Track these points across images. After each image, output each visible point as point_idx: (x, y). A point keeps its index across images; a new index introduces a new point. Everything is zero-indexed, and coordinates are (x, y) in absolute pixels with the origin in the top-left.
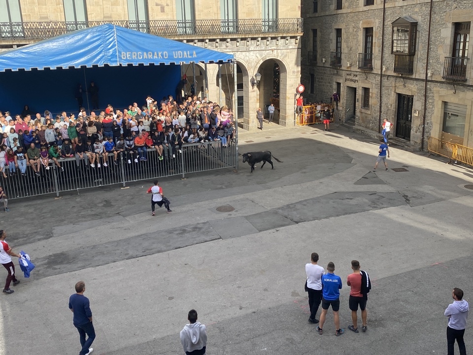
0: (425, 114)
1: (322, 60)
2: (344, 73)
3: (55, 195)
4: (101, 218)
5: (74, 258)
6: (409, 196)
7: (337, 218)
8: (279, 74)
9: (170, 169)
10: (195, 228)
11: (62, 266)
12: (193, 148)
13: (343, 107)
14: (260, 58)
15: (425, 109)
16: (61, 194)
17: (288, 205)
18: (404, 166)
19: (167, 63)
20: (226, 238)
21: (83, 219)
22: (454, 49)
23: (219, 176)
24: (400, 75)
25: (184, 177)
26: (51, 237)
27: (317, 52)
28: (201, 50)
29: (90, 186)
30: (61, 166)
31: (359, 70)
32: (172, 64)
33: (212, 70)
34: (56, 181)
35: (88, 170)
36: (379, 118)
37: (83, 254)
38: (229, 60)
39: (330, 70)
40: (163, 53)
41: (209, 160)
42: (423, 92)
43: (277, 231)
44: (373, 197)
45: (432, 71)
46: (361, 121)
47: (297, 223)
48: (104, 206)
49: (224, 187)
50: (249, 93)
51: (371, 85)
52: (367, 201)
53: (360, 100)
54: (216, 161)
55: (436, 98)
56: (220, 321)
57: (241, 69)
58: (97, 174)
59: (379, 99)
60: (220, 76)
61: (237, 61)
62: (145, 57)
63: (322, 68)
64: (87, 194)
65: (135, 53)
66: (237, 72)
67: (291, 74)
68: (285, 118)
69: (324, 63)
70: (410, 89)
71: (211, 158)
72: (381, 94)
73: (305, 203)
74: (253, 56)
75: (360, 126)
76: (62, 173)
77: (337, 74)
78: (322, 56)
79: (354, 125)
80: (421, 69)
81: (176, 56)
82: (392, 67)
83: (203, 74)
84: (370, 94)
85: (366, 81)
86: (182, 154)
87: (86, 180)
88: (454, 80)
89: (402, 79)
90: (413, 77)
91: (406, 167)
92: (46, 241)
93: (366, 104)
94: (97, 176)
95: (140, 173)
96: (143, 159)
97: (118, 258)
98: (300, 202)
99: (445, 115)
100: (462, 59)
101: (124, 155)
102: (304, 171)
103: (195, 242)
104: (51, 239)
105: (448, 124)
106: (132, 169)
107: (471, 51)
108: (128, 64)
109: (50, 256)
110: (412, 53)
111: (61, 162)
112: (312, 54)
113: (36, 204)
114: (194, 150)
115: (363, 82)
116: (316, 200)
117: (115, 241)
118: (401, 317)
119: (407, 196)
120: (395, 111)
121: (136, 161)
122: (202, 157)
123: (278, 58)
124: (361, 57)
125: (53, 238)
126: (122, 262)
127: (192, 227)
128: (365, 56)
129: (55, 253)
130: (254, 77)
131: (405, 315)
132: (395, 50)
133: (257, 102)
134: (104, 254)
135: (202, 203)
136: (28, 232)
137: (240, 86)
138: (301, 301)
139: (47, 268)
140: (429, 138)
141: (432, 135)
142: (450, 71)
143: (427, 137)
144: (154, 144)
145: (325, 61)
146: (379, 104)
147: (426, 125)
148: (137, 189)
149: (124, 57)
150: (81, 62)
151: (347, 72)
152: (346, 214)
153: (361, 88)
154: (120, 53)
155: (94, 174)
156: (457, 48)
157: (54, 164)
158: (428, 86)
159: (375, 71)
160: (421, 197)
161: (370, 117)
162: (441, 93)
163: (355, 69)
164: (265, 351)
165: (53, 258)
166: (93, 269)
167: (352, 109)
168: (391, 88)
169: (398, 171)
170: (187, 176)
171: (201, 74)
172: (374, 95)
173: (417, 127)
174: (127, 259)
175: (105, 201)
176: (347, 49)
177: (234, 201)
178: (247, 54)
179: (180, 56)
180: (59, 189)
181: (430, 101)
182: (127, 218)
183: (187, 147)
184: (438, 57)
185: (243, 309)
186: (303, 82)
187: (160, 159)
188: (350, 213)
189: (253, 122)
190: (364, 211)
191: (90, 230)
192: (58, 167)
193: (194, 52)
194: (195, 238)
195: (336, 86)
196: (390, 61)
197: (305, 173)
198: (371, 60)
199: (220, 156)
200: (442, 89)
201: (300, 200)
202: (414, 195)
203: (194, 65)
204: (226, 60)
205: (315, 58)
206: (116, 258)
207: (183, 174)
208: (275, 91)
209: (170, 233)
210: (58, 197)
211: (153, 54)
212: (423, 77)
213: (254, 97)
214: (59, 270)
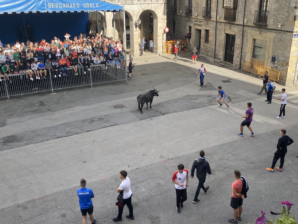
0: (242, 46)
1: (180, 12)
2: (193, 20)
3: (6, 99)
4: (38, 113)
5: (21, 138)
6: (231, 97)
7: (188, 111)
8: (153, 20)
9: (82, 81)
10: (100, 119)
11: (13, 144)
12: (98, 68)
13: (193, 42)
14: (140, 9)
15: (242, 43)
16: (11, 98)
17: (158, 104)
18: (229, 79)
19: (79, 11)
20: (120, 124)
21: (26, 114)
22: (261, 6)
23: (115, 86)
24: (228, 22)
25: (92, 86)
26: (5, 125)
27: (177, 6)
28: (102, 3)
29: (30, 92)
30: (10, 80)
31: (203, 18)
32: (83, 12)
33: (109, 17)
34: (7, 89)
35: (28, 82)
36: (214, 49)
37: (26, 136)
38: (120, 10)
39: (185, 18)
40: (76, 4)
41: (108, 76)
42: (241, 33)
43: (151, 119)
44: (210, 98)
45: (247, 20)
46: (203, 51)
47: (164, 114)
48: (40, 105)
49: (118, 93)
50: (134, 32)
51: (210, 28)
52: (206, 100)
53: (203, 38)
54: (113, 76)
55: (249, 37)
56: (116, 174)
57: (128, 16)
58: (34, 84)
59: (215, 37)
60: (114, 20)
61: (125, 11)
62: (64, 7)
63: (180, 16)
64: (28, 97)
65: (57, 4)
66: (125, 18)
67: (160, 20)
68: (157, 49)
69: (181, 13)
70: (234, 30)
71: (110, 74)
72: (216, 34)
73: (168, 102)
74: (136, 7)
75: (203, 54)
76: (11, 84)
77: (189, 21)
78: (180, 8)
79: (200, 54)
80: (241, 18)
81: (85, 6)
82: (223, 16)
83: (103, 19)
84: (210, 34)
85: (207, 26)
86: (90, 71)
87: (27, 89)
88: (260, 25)
89: (229, 24)
90: (236, 23)
91: (230, 79)
92: (2, 128)
93: (207, 40)
94: (34, 86)
95: (63, 84)
96: (64, 74)
97: (50, 138)
98: (166, 102)
99: (255, 47)
100: (265, 12)
101: (52, 72)
102: (168, 82)
103: (100, 127)
105: (256, 53)
106: (57, 81)
107: (270, 7)
108: (53, 11)
109: (5, 137)
110: (235, 8)
111: (9, 77)
112: (173, 7)
114: (98, 69)
115: (205, 26)
116: (176, 101)
117: (47, 128)
118: (224, 169)
119: (230, 97)
120: (225, 45)
121: (60, 76)
122: (104, 74)
123: (152, 10)
124: (204, 10)
125: (6, 126)
126: (52, 141)
127: (97, 118)
128: (207, 9)
129: (8, 135)
130: (137, 21)
131: (227, 168)
132: (225, 6)
133: (139, 38)
134: (40, 136)
135: (104, 103)
137: (128, 28)
138: (165, 161)
139: (3, 145)
140: (244, 61)
141: (246, 60)
142: (258, 20)
143: (243, 61)
144: (71, 65)
145: (182, 12)
146: (215, 40)
147: (242, 54)
148: (61, 94)
149: (50, 6)
150: (20, 9)
151: (195, 19)
152: (193, 108)
153: (204, 30)
154: (47, 3)
155: (32, 85)
156: (263, 5)
157: (5, 78)
158: (244, 29)
159: (212, 19)
160: (238, 98)
161: (209, 49)
162: (253, 33)
163: (201, 17)
164: (143, 191)
165: (7, 138)
166: (33, 145)
167: (198, 43)
168: (222, 30)
169: (225, 82)
170: (94, 86)
171: (102, 19)
172: (212, 35)
173: (237, 55)
174: (56, 139)
175: (40, 102)
176: (195, 4)
177: (125, 101)
178: (132, 6)
179: (88, 6)
180: (9, 94)
181: (245, 38)
182: (55, 113)
183: (94, 67)
184: (251, 10)
185: (130, 167)
186: (168, 26)
187: (76, 75)
188: (196, 108)
189: (136, 51)
190: (204, 106)
191: (31, 120)
192: (8, 80)
193: (97, 4)
194: (100, 125)
195: (189, 28)
196: (222, 12)
197: (169, 84)
198: (210, 12)
199: (115, 74)
200: (253, 31)
201: (166, 100)
202: (234, 97)
203: (97, 13)
204: (118, 9)
205: (176, 10)
206: (48, 138)
207: (92, 84)
208: (150, 31)
209: (84, 122)
210: (9, 100)
211: (70, 5)
212: (242, 23)
213: (137, 35)
214: (11, 146)
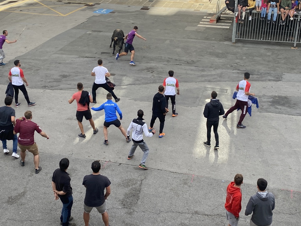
3: (292, 45)
5: (295, 104)
11: (283, 108)
16: (298, 45)
26: (280, 80)
34: (297, 33)
92: (275, 82)
104: (280, 82)
109: (276, 96)
113: (274, 49)
129: (280, 95)
136: (263, 71)
165: (277, 98)
180: (297, 40)
210: (295, 47)
214: (280, 110)
